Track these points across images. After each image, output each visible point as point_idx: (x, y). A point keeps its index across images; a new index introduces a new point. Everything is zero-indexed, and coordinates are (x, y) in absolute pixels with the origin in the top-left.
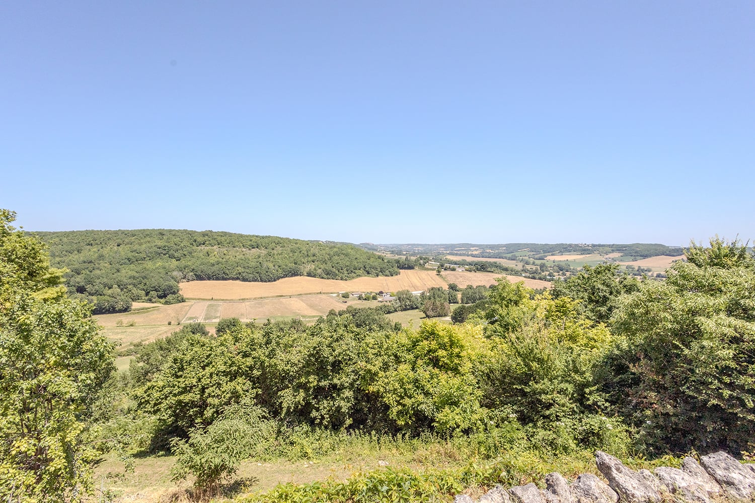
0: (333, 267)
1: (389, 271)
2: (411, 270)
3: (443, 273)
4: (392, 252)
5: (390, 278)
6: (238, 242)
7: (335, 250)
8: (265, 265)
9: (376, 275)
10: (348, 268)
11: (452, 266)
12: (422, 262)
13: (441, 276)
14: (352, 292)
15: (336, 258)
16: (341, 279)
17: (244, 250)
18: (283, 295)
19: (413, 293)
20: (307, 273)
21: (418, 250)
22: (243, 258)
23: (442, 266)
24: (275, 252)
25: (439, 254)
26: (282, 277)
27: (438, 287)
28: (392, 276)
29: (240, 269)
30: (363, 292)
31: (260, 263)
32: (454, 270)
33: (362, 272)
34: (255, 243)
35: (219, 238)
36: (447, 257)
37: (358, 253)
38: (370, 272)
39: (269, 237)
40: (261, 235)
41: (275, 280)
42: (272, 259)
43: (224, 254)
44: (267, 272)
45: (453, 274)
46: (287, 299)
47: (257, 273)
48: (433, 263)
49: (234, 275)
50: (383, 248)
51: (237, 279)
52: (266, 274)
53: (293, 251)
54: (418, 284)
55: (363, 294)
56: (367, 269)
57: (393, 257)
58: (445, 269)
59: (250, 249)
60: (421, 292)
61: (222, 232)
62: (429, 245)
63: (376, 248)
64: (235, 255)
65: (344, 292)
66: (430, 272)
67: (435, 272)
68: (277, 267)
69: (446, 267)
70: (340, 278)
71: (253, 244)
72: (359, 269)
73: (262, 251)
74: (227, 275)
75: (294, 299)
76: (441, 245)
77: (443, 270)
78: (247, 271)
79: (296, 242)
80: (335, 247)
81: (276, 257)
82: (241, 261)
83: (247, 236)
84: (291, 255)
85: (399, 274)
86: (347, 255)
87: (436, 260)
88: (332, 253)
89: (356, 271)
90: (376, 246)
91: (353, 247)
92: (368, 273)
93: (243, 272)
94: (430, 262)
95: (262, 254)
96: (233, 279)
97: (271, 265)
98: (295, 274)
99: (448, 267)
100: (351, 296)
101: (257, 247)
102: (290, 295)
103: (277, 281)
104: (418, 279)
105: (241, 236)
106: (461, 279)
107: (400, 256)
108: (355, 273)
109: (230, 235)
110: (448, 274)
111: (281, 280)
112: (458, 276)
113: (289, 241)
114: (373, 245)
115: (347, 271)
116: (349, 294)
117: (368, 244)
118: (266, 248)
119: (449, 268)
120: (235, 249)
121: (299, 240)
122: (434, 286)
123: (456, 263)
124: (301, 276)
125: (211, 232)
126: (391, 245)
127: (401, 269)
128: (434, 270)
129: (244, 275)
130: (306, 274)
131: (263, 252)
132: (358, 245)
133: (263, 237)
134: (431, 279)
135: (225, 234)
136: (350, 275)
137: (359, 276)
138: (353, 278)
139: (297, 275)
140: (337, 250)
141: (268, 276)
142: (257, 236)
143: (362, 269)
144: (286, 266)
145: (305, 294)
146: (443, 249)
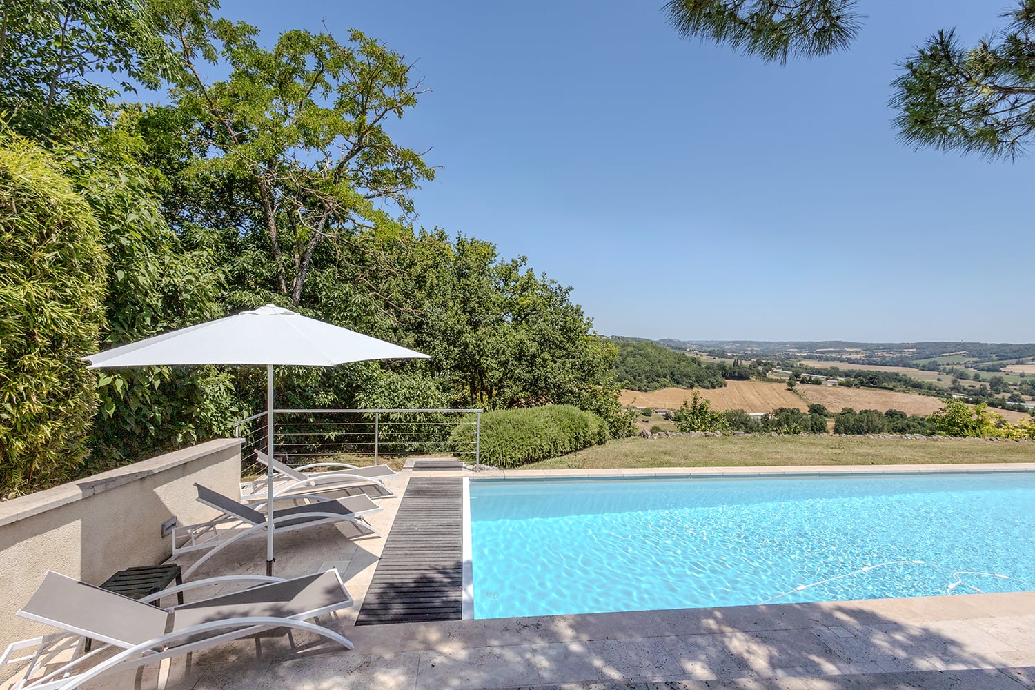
0: (627, 373)
1: (710, 381)
2: (745, 381)
3: (798, 387)
4: (710, 353)
5: (711, 391)
7: (630, 349)
9: (689, 386)
10: (648, 374)
11: (814, 377)
12: (760, 368)
13: (795, 391)
14: (656, 409)
15: (632, 360)
16: (639, 390)
19: (751, 414)
21: (751, 350)
23: (797, 376)
25: (788, 357)
27: (792, 408)
28: (714, 388)
30: (672, 410)
32: (818, 383)
33: (668, 381)
36: (801, 362)
37: (663, 353)
38: (680, 382)
45: (816, 390)
48: (781, 371)
50: (694, 347)
54: (757, 402)
55: (671, 412)
56: (676, 377)
57: (712, 361)
58: (803, 382)
60: (762, 414)
62: (769, 343)
63: (684, 347)
65: (645, 408)
66: (775, 385)
67: (785, 386)
69: (804, 378)
70: (637, 389)
72: (664, 377)
76: (790, 343)
77: (798, 382)
80: (628, 345)
85: (725, 386)
86: (646, 356)
87: (783, 366)
88: (625, 353)
89: (660, 380)
90: (684, 343)
91: (654, 345)
92: (678, 383)
94: (775, 370)
99: (808, 378)
100: (654, 413)
104: (756, 394)
106: (831, 399)
107: (723, 359)
108: (658, 381)
110: (808, 390)
112: (826, 394)
114: (680, 341)
115: (647, 379)
116: (652, 410)
117: (671, 341)
119: (810, 380)
122: (784, 407)
123: (819, 372)
126: (707, 342)
127: (727, 378)
128: (782, 381)
132: (657, 342)
134: (777, 395)
136: (651, 384)
137: (665, 386)
138: (656, 388)
140: (632, 349)
143: (668, 377)
146: (795, 350)
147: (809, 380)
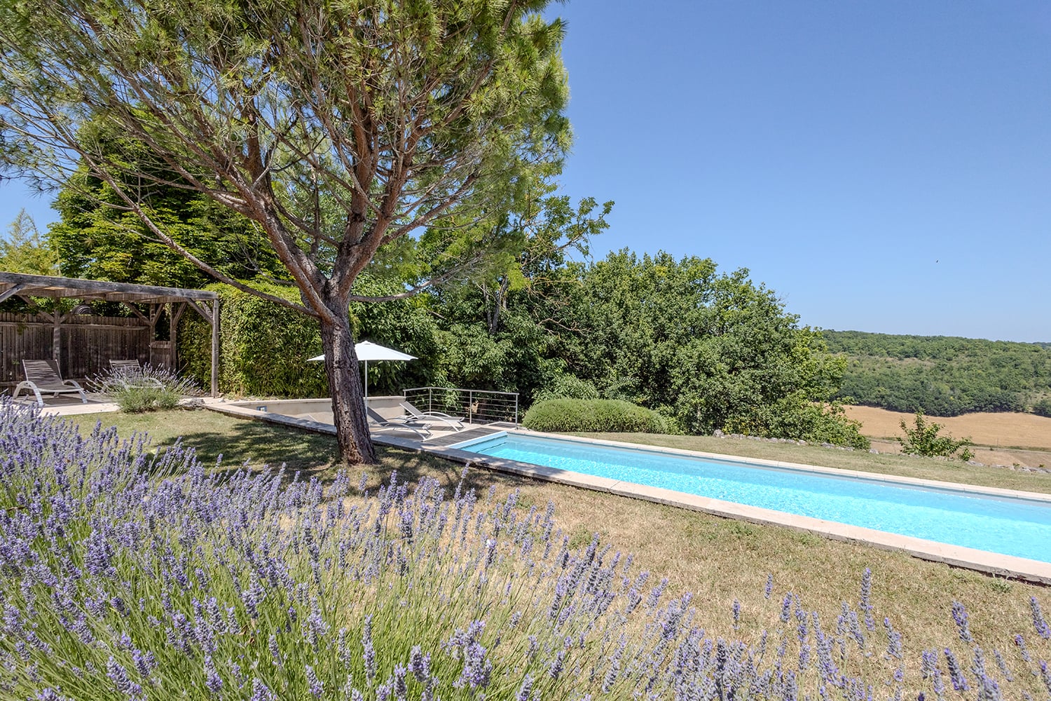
6: (878, 346)
8: (933, 386)
17: (889, 359)
18: (975, 443)
20: (1035, 408)
22: (888, 373)
24: (954, 364)
26: (971, 411)
29: (883, 390)
31: (922, 382)
34: (912, 348)
35: (845, 342)
39: (941, 338)
40: (923, 334)
41: (954, 415)
42: (946, 377)
43: (855, 366)
44: (937, 399)
46: (983, 452)
47: (916, 398)
49: (872, 398)
51: (878, 405)
52: (936, 401)
53: (997, 364)
59: (900, 359)
61: (851, 332)
64: (870, 367)
68: (958, 392)
71: (906, 350)
73: (925, 363)
74: (861, 397)
75: (1001, 454)
78: (897, 393)
79: (1005, 347)
81: (957, 374)
82: (885, 378)
83: (895, 338)
84: (993, 370)
93: (890, 396)
95: (924, 368)
96: (870, 404)
97: (945, 388)
98: (1001, 406)
101: (916, 356)
102: (991, 444)
103: (960, 416)
105: (885, 337)
109: (864, 336)
111: (967, 416)
113: (988, 345)
118: (934, 357)
120: (873, 357)
121: (1013, 343)
124: (1018, 411)
125: (832, 331)
129: (890, 399)
130: (1031, 410)
131: (929, 363)
133: (928, 339)
135: (855, 335)
139: (1009, 410)
141: (940, 405)
142: (914, 337)
144: (981, 390)
145: (1030, 449)
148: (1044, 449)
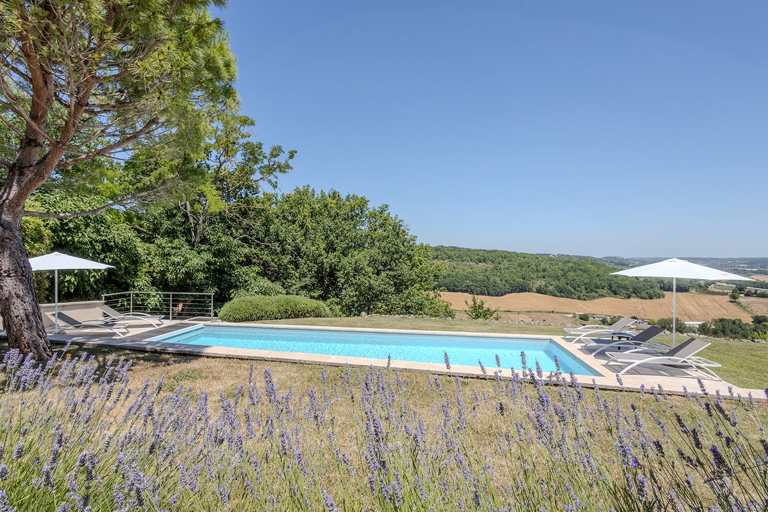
0: (567, 284)
1: (647, 293)
2: (684, 293)
3: (742, 299)
5: (648, 301)
6: (466, 256)
7: (570, 265)
8: (492, 279)
9: (627, 296)
10: (587, 286)
13: (739, 304)
14: (593, 314)
15: (572, 274)
16: (578, 299)
17: (472, 263)
18: (511, 310)
19: (685, 323)
20: (537, 290)
22: (471, 272)
23: (742, 290)
24: (502, 266)
26: (509, 293)
27: (733, 318)
28: (652, 298)
29: (469, 282)
30: (608, 316)
31: (487, 277)
33: (606, 292)
34: (483, 257)
35: (449, 253)
37: (601, 268)
38: (617, 293)
39: (496, 251)
40: (488, 249)
41: (502, 295)
42: (498, 274)
43: (454, 268)
44: (494, 286)
45: (763, 303)
46: (515, 315)
47: (485, 286)
48: (724, 284)
49: (463, 287)
50: (637, 263)
51: (466, 291)
52: (494, 288)
53: (521, 266)
54: (697, 313)
55: (608, 318)
56: (614, 288)
58: (747, 295)
59: (477, 264)
60: (700, 323)
61: (452, 247)
63: (626, 263)
64: (464, 268)
65: (582, 313)
66: (716, 297)
67: (727, 298)
68: (504, 282)
69: (749, 291)
70: (577, 298)
71: (480, 258)
72: (603, 288)
73: (489, 265)
74: (457, 287)
75: (522, 316)
76: (740, 259)
77: (742, 295)
78: (475, 284)
79: (524, 256)
80: (569, 262)
81: (503, 272)
82: (469, 275)
83: (474, 251)
84: (519, 269)
85: (663, 297)
86: (585, 271)
88: (566, 268)
89: (598, 290)
90: (627, 260)
91: (594, 262)
92: (615, 293)
93: (472, 286)
94: (718, 284)
95: (488, 268)
96: (462, 291)
97: (498, 280)
98: (522, 289)
99: (753, 292)
100: (591, 318)
101: (484, 262)
102: (518, 311)
103: (505, 296)
104: (696, 305)
105: (469, 250)
108: (596, 292)
109: (459, 249)
110: (753, 302)
111: (507, 295)
113: (517, 255)
114: (623, 259)
115: (586, 289)
116: (589, 316)
117: (615, 258)
118: (493, 262)
119: (756, 293)
120: (463, 262)
121: (527, 254)
122: (725, 317)
124: (530, 292)
125: (443, 247)
127: (665, 290)
128: (727, 294)
129: (472, 288)
130: (535, 291)
131: (490, 266)
132: (600, 259)
133: (490, 252)
134: (718, 307)
135: (455, 248)
136: (590, 294)
137: (603, 296)
138: (594, 298)
139: (525, 291)
140: (573, 265)
141: (496, 290)
142: (484, 251)
143: (606, 288)
144: (514, 281)
145: (535, 312)
146: (744, 265)
147: (754, 294)
148: (540, 312)
